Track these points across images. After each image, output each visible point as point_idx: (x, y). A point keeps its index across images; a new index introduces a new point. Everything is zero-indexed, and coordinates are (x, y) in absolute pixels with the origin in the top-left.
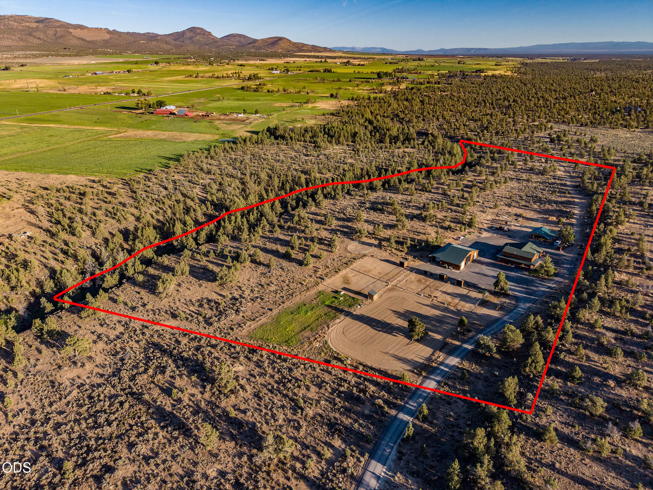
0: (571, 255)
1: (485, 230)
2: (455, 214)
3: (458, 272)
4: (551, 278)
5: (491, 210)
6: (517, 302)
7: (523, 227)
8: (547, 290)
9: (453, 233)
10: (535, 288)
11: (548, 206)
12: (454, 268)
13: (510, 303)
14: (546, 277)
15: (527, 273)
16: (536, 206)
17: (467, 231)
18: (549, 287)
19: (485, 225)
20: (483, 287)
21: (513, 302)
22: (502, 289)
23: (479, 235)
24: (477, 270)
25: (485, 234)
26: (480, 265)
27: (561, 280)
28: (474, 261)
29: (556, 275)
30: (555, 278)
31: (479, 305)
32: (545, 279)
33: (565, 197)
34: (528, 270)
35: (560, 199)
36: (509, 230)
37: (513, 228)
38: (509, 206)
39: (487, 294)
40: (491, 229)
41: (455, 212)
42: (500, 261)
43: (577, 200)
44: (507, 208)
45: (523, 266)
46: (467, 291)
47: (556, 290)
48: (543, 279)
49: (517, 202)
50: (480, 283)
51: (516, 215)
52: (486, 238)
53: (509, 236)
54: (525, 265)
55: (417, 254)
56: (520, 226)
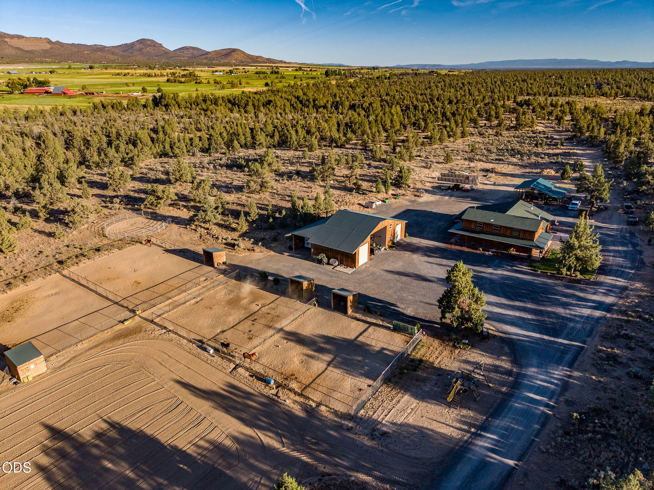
0: (615, 226)
1: (427, 191)
2: (374, 170)
3: (349, 271)
4: (593, 278)
5: (440, 166)
6: (515, 362)
7: (499, 185)
8: (598, 314)
9: (362, 197)
10: (560, 310)
11: (533, 159)
12: (341, 263)
13: (496, 369)
14: (579, 276)
15: (525, 268)
16: (515, 160)
17: (391, 192)
18: (599, 306)
19: (428, 184)
20: (409, 311)
21: (505, 364)
22: (466, 317)
23: (414, 198)
24: (399, 266)
25: (426, 198)
26: (408, 254)
27: (621, 282)
28: (396, 246)
29: (603, 270)
30: (602, 278)
31: (387, 381)
32: (579, 281)
33: (558, 149)
34: (530, 261)
35: (551, 151)
36: (472, 190)
37: (480, 187)
38: (471, 160)
39: (419, 335)
40: (438, 190)
41: (376, 167)
42: (456, 244)
43: (578, 152)
44: (467, 163)
45: (513, 252)
46: (362, 326)
47: (624, 313)
48: (572, 283)
49: (483, 155)
50: (402, 300)
51: (483, 170)
52: (427, 203)
53: (474, 199)
54: (518, 248)
55: (267, 235)
56: (494, 184)
